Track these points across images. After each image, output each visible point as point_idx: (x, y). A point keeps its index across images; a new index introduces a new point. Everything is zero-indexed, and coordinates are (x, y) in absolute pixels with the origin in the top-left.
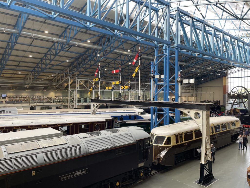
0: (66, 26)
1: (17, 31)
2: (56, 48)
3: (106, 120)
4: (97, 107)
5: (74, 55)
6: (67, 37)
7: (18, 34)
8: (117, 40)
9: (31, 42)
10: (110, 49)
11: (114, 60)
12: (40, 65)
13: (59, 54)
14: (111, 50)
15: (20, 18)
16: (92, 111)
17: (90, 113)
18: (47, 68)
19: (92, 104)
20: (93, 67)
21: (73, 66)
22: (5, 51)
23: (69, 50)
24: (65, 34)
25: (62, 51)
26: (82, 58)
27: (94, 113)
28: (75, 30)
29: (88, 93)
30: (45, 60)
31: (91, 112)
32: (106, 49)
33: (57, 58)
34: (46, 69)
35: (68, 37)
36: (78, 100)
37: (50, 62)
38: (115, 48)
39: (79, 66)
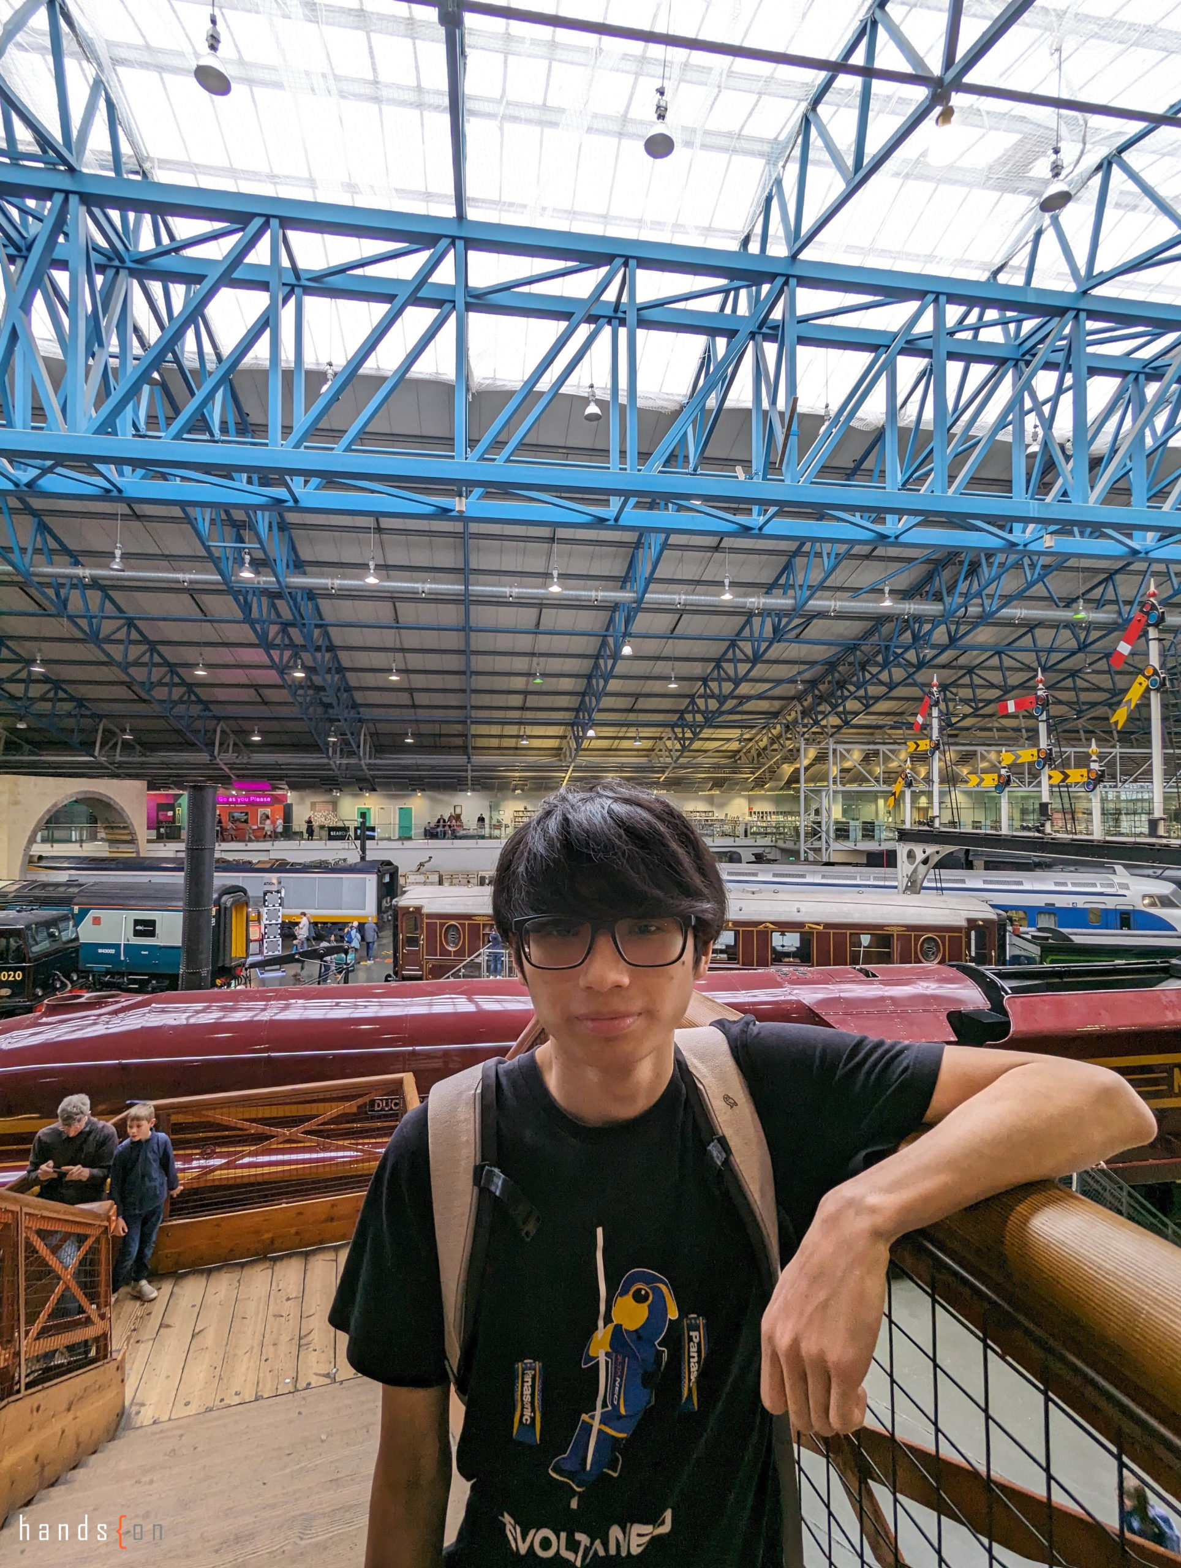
0: (792, 546)
1: (631, 595)
2: (756, 635)
3: (972, 922)
4: (925, 862)
5: (821, 653)
6: (797, 588)
7: (635, 605)
8: (1018, 565)
9: (672, 626)
10: (980, 609)
11: (999, 653)
12: (700, 703)
13: (767, 656)
14: (984, 611)
15: (641, 550)
16: (906, 880)
17: (896, 887)
18: (723, 709)
19: (902, 850)
20: (900, 692)
21: (815, 697)
22: (596, 666)
23: (802, 636)
24: (788, 578)
25: (779, 641)
26: (851, 659)
27: (914, 886)
28: (828, 554)
29: (876, 801)
30: (716, 683)
31: (903, 882)
32: (963, 609)
33: (759, 670)
34: (723, 713)
35: (801, 586)
36: (837, 830)
37: (734, 690)
38: (1008, 600)
39: (839, 693)
